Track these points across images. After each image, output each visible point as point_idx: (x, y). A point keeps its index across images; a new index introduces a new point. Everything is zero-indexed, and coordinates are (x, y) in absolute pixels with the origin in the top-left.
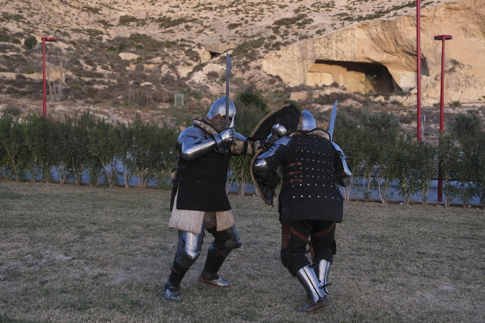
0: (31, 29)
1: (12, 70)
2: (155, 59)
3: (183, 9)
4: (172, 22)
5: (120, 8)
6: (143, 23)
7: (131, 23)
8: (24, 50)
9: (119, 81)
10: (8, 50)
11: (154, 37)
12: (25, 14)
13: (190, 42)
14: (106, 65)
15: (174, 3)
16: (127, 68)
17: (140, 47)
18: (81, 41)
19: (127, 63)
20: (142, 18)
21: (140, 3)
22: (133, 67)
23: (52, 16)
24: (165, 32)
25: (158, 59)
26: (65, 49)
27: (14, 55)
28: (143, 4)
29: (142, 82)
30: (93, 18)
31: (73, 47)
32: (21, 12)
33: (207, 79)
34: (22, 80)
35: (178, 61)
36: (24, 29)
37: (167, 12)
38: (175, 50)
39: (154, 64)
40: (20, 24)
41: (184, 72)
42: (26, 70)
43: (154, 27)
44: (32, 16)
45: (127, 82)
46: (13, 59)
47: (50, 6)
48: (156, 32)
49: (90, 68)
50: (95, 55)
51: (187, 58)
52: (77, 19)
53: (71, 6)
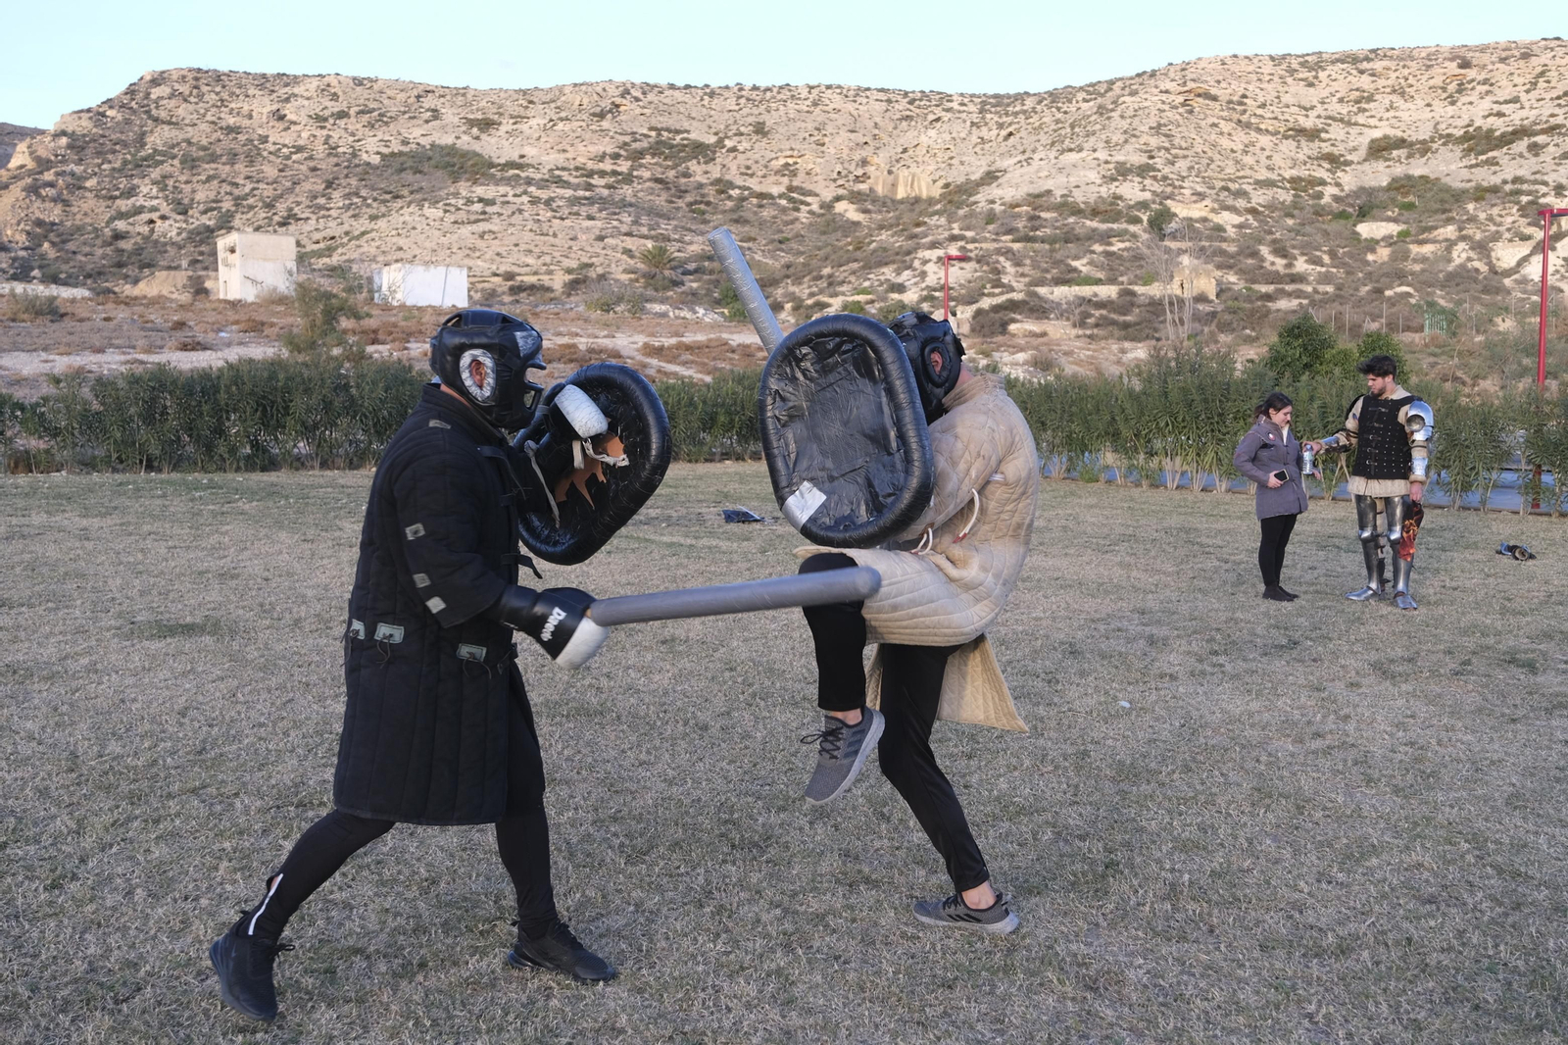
0: (1169, 190)
1: (1112, 281)
2: (1441, 230)
3: (1527, 105)
4: (1496, 138)
5: (1372, 121)
6: (1424, 148)
7: (1395, 153)
8: (1145, 236)
9: (1339, 288)
10: (1114, 240)
11: (1445, 180)
12: (1159, 162)
13: (1536, 182)
14: (1318, 253)
15: (1504, 94)
16: (1370, 257)
17: (1410, 206)
18: (1271, 206)
19: (1372, 245)
20: (1421, 138)
21: (1420, 103)
22: (1383, 253)
23: (1217, 157)
24: (1477, 165)
25: (1449, 231)
26: (1234, 226)
27: (1123, 250)
28: (1429, 105)
29: (1392, 288)
30: (1306, 150)
31: (1251, 221)
32: (1152, 157)
33: (1563, 270)
34: (1128, 298)
35: (1497, 232)
36: (1154, 193)
37: (1485, 117)
38: (1493, 205)
39: (1434, 241)
40: (1148, 182)
41: (1507, 255)
42: (1141, 278)
43: (1450, 154)
44: (1173, 163)
45: (1357, 289)
46: (1120, 257)
47: (1213, 137)
48: (1453, 167)
49: (1280, 262)
50: (1298, 233)
51: (1523, 221)
52: (1269, 158)
53: (1259, 130)
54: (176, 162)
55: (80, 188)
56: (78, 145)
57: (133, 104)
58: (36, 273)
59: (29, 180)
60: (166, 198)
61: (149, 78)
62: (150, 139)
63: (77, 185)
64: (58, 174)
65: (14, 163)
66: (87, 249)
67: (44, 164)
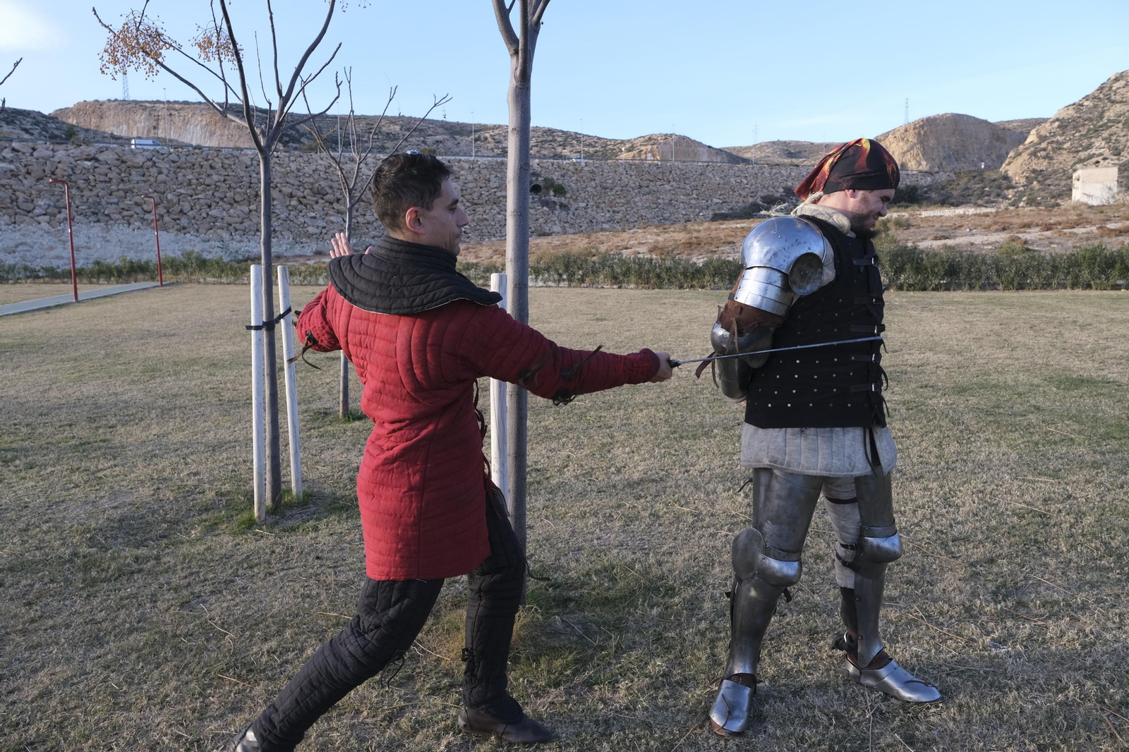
54: (1120, 125)
55: (1060, 149)
56: (1064, 124)
57: (1101, 96)
58: (1024, 199)
59: (1032, 149)
60: (1109, 147)
61: (1113, 78)
62: (1106, 115)
63: (1059, 147)
64: (1049, 143)
65: (1027, 142)
66: (1057, 182)
67: (1042, 138)
